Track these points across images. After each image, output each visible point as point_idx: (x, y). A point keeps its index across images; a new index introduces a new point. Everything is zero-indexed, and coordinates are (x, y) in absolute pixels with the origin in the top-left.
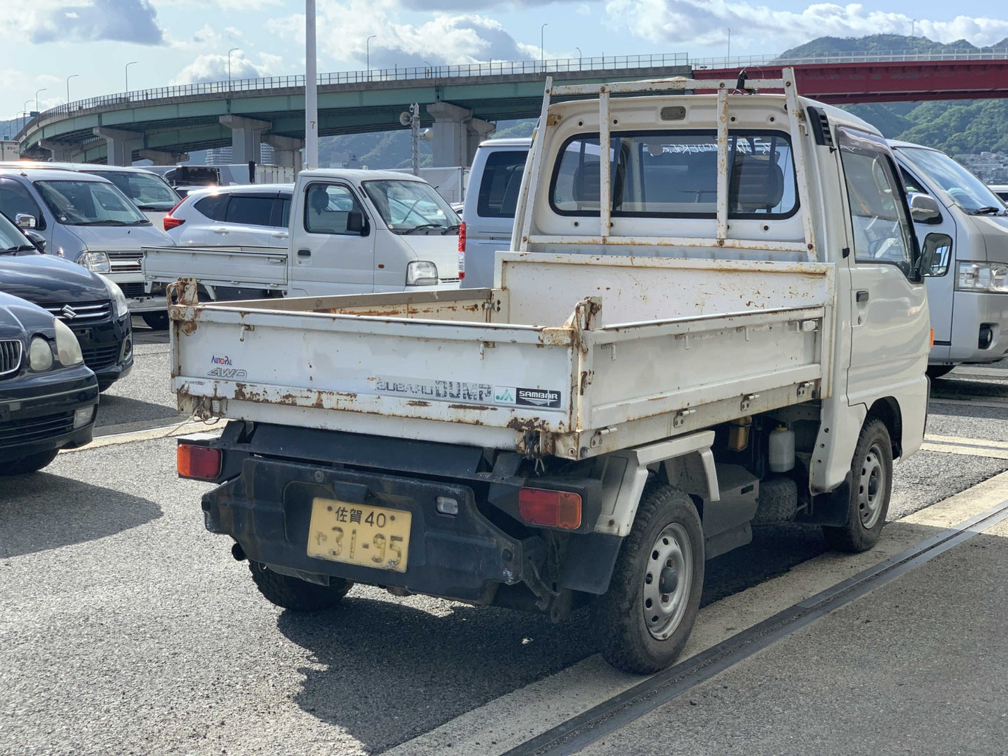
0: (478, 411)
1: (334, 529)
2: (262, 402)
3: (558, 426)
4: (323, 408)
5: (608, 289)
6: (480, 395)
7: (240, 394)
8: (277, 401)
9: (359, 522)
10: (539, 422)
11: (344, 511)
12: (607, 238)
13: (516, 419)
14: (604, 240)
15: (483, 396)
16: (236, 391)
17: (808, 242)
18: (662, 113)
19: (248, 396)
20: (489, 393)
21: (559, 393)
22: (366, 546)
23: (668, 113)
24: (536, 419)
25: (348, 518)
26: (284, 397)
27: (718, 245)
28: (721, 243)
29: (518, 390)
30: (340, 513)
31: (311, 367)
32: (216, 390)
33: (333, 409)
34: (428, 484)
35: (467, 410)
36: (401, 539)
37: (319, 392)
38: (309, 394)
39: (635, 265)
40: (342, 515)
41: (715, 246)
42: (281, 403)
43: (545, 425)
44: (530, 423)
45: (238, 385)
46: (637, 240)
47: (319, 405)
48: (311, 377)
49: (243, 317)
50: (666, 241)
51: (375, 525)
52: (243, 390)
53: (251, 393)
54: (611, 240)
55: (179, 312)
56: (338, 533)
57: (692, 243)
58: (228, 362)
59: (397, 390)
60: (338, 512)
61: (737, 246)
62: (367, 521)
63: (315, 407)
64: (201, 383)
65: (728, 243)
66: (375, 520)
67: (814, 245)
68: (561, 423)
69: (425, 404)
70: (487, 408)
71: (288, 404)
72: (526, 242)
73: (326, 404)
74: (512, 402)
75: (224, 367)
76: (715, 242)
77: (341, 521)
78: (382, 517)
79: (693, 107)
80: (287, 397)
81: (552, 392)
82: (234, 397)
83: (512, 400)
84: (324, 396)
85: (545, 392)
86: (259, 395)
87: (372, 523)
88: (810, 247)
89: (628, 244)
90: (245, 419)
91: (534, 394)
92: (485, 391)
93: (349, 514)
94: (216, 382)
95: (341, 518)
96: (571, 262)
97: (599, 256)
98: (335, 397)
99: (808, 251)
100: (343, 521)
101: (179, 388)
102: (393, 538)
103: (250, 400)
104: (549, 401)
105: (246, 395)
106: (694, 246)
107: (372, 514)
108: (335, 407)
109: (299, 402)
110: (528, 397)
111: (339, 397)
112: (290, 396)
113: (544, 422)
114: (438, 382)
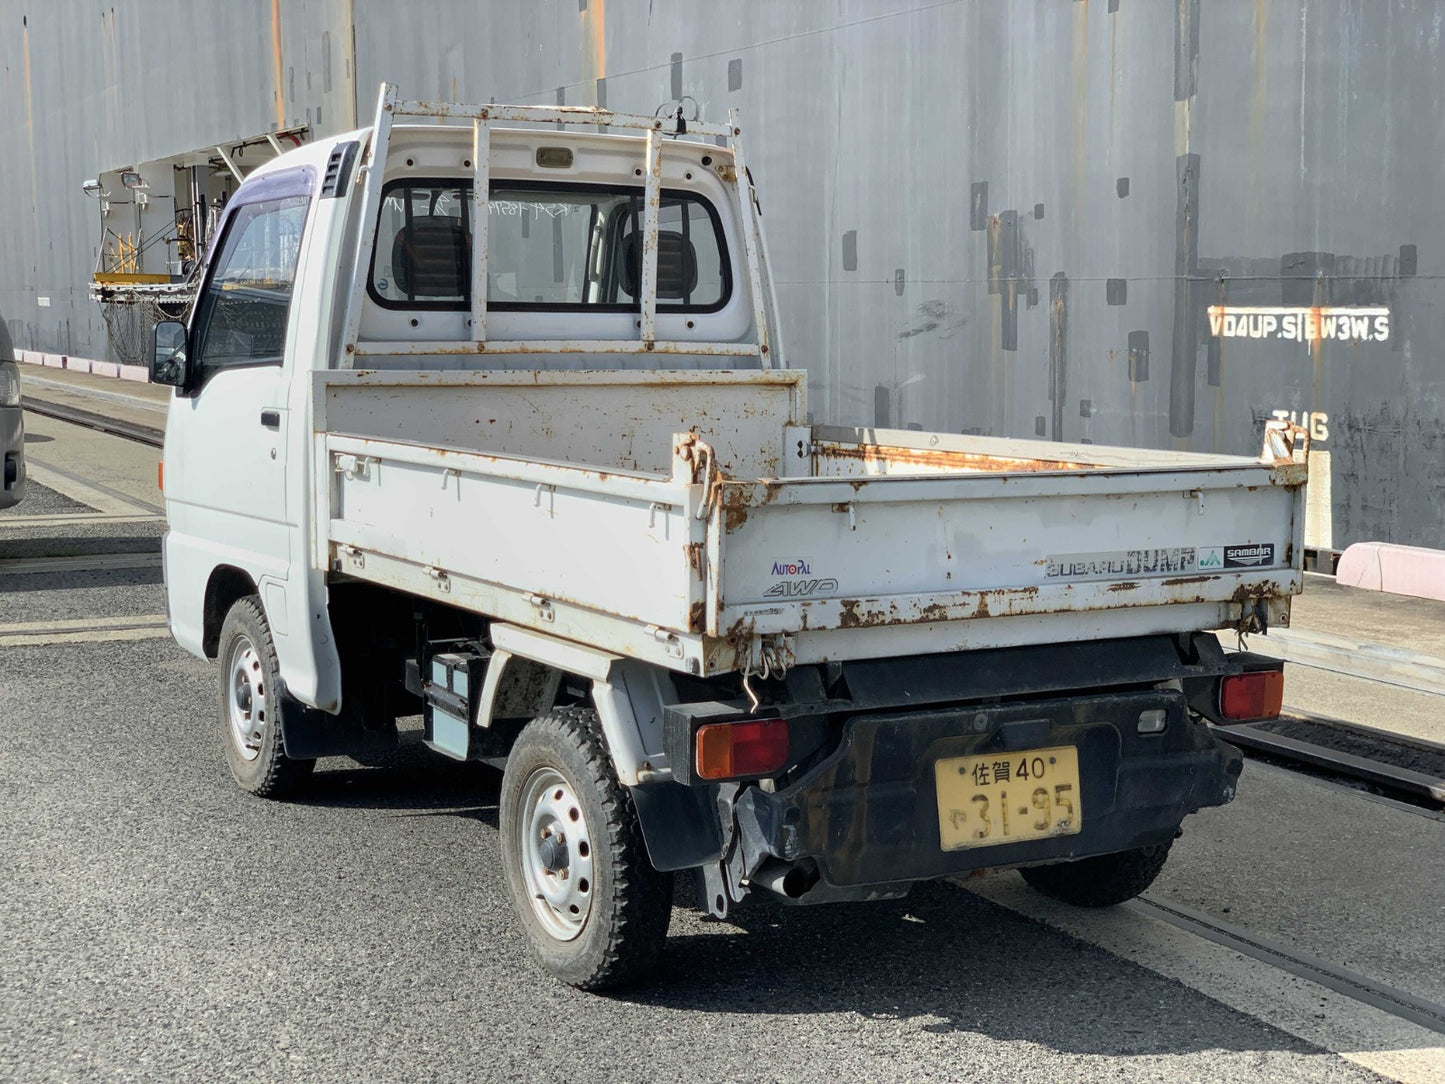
0: (1197, 584)
1: (975, 799)
2: (890, 623)
4: (989, 616)
5: (492, 421)
6: (1182, 563)
7: (849, 619)
8: (915, 619)
9: (1008, 779)
10: (1269, 585)
11: (983, 769)
12: (485, 345)
13: (1242, 586)
14: (481, 348)
15: (1186, 563)
16: (842, 614)
17: (760, 342)
18: (538, 157)
19: (863, 619)
20: (1192, 558)
21: (1272, 546)
22: (1024, 811)
23: (546, 156)
24: (1266, 582)
25: (991, 778)
26: (925, 610)
27: (645, 349)
28: (650, 346)
29: (1226, 549)
30: (979, 772)
31: (949, 557)
32: (804, 618)
33: (1004, 615)
34: (1135, 697)
35: (1184, 584)
36: (1068, 787)
37: (982, 593)
38: (966, 599)
39: (540, 382)
40: (982, 775)
41: (641, 352)
43: (1276, 589)
44: (1259, 589)
45: (845, 604)
46: (531, 346)
47: (983, 614)
48: (949, 574)
49: (857, 489)
50: (573, 345)
51: (1031, 777)
52: (855, 610)
53: (869, 612)
54: (490, 346)
55: (741, 493)
56: (980, 804)
57: (609, 348)
58: (803, 569)
59: (1075, 574)
60: (975, 772)
61: (672, 350)
62: (1018, 775)
63: (976, 617)
64: (776, 611)
65: (659, 346)
66: (1029, 770)
67: (767, 347)
68: (1292, 582)
69: (1131, 586)
70: (1209, 578)
71: (934, 620)
72: (352, 354)
73: (993, 610)
74: (1219, 566)
75: (795, 578)
76: (641, 346)
77: (982, 784)
78: (1038, 763)
79: (582, 150)
80: (931, 609)
81: (1264, 546)
82: (839, 624)
83: (1219, 563)
84: (989, 599)
85: (1257, 547)
86: (883, 613)
87: (1026, 775)
88: (765, 350)
89: (516, 352)
90: (831, 658)
92: (1188, 557)
93: (991, 772)
94: (804, 605)
95: (981, 781)
96: (443, 383)
97: (487, 372)
98: (1006, 598)
99: (762, 354)
100: (985, 783)
101: (732, 627)
102: (1059, 788)
103: (868, 625)
104: (1261, 558)
105: (861, 617)
106: (612, 352)
107: (1024, 763)
108: (1008, 612)
109: (951, 613)
110: (1238, 556)
111: (1012, 596)
112: (935, 607)
113: (1274, 584)
114: (1131, 554)
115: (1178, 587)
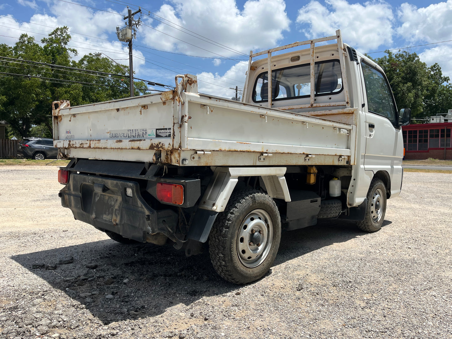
0: (139, 142)
2: (76, 148)
3: (168, 146)
6: (143, 135)
7: (69, 145)
10: (161, 145)
13: (152, 144)
15: (144, 135)
17: (347, 101)
18: (291, 59)
19: (71, 146)
20: (146, 133)
21: (171, 129)
23: (293, 59)
24: (160, 143)
26: (80, 144)
27: (311, 106)
28: (312, 105)
29: (157, 129)
31: (91, 130)
32: (64, 144)
33: (93, 148)
34: (124, 182)
35: (135, 142)
37: (90, 141)
38: (87, 142)
41: (309, 107)
42: (80, 147)
43: (163, 146)
44: (157, 146)
45: (69, 141)
47: (90, 147)
48: (91, 135)
52: (70, 143)
53: (72, 144)
57: (300, 107)
58: (70, 133)
61: (318, 106)
63: (88, 148)
64: (60, 142)
65: (314, 105)
67: (349, 102)
68: (169, 144)
69: (121, 141)
70: (142, 140)
73: (92, 146)
75: (69, 135)
76: (309, 105)
79: (303, 55)
81: (168, 129)
83: (154, 136)
85: (166, 129)
86: (74, 145)
88: (347, 103)
90: (75, 157)
91: (163, 131)
92: (144, 132)
98: (94, 142)
99: (346, 105)
104: (168, 134)
106: (302, 108)
109: (84, 146)
110: (160, 133)
111: (96, 142)
112: (82, 144)
113: (163, 144)
114: (128, 130)
115: (133, 142)
